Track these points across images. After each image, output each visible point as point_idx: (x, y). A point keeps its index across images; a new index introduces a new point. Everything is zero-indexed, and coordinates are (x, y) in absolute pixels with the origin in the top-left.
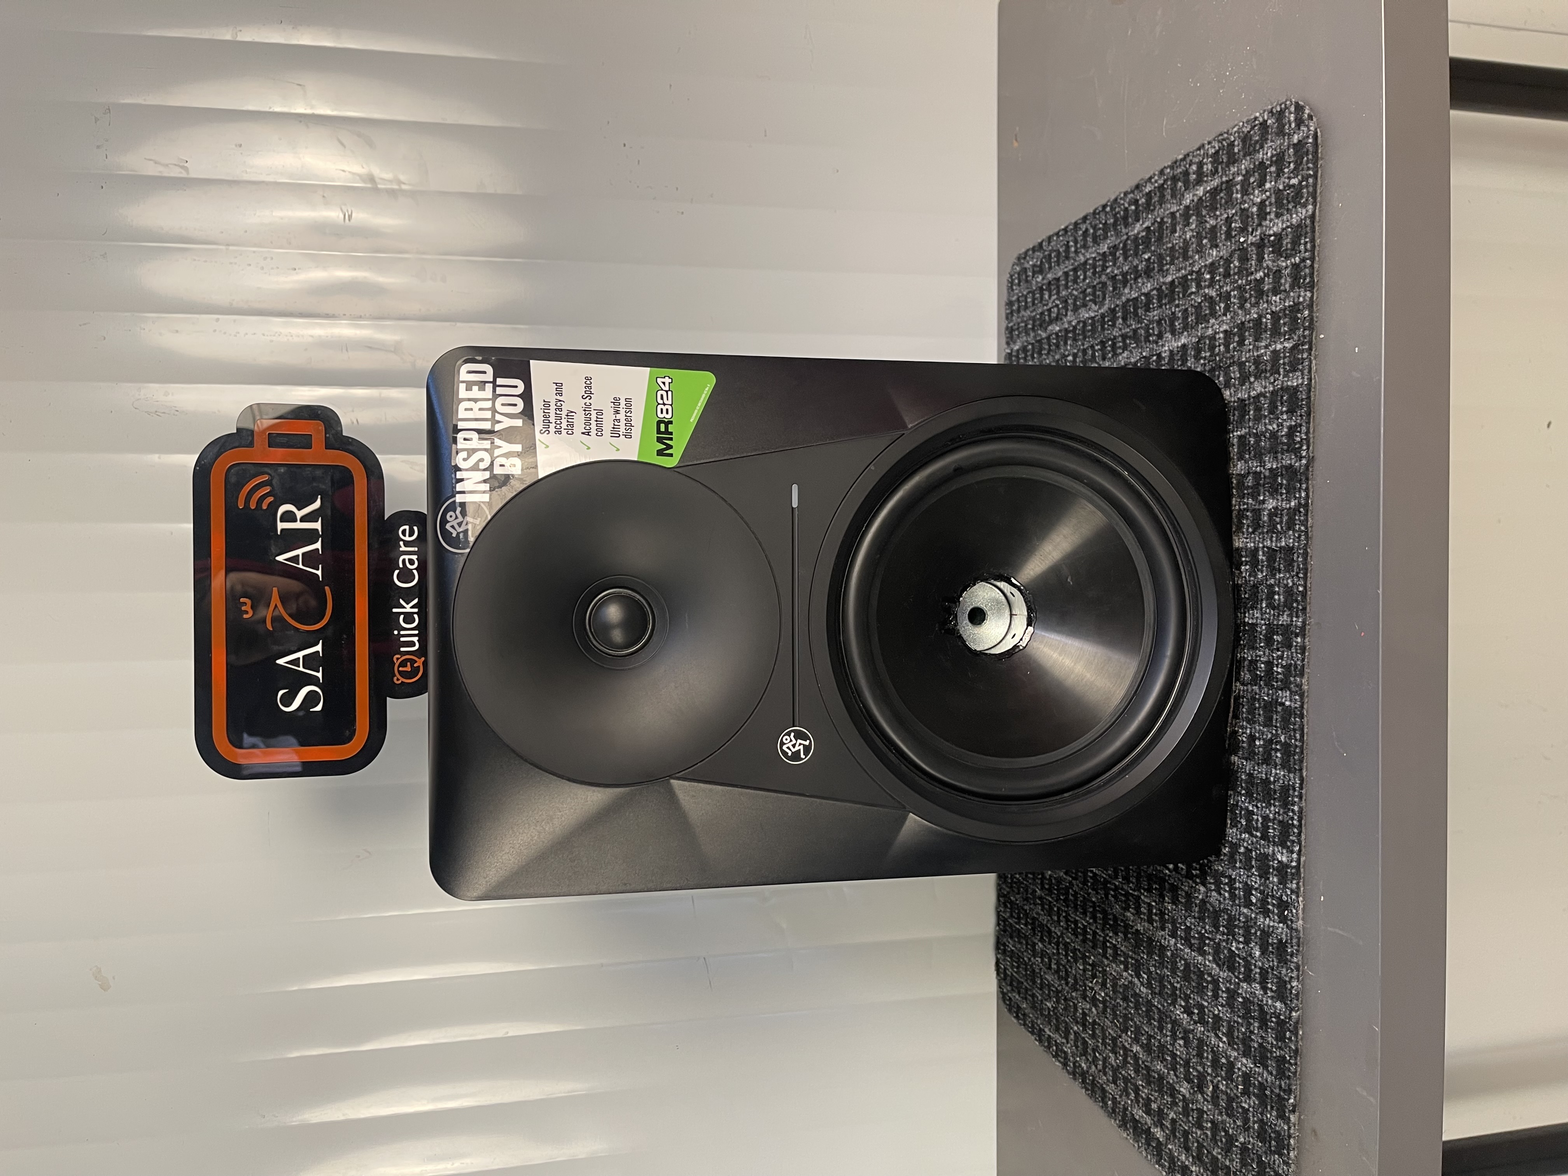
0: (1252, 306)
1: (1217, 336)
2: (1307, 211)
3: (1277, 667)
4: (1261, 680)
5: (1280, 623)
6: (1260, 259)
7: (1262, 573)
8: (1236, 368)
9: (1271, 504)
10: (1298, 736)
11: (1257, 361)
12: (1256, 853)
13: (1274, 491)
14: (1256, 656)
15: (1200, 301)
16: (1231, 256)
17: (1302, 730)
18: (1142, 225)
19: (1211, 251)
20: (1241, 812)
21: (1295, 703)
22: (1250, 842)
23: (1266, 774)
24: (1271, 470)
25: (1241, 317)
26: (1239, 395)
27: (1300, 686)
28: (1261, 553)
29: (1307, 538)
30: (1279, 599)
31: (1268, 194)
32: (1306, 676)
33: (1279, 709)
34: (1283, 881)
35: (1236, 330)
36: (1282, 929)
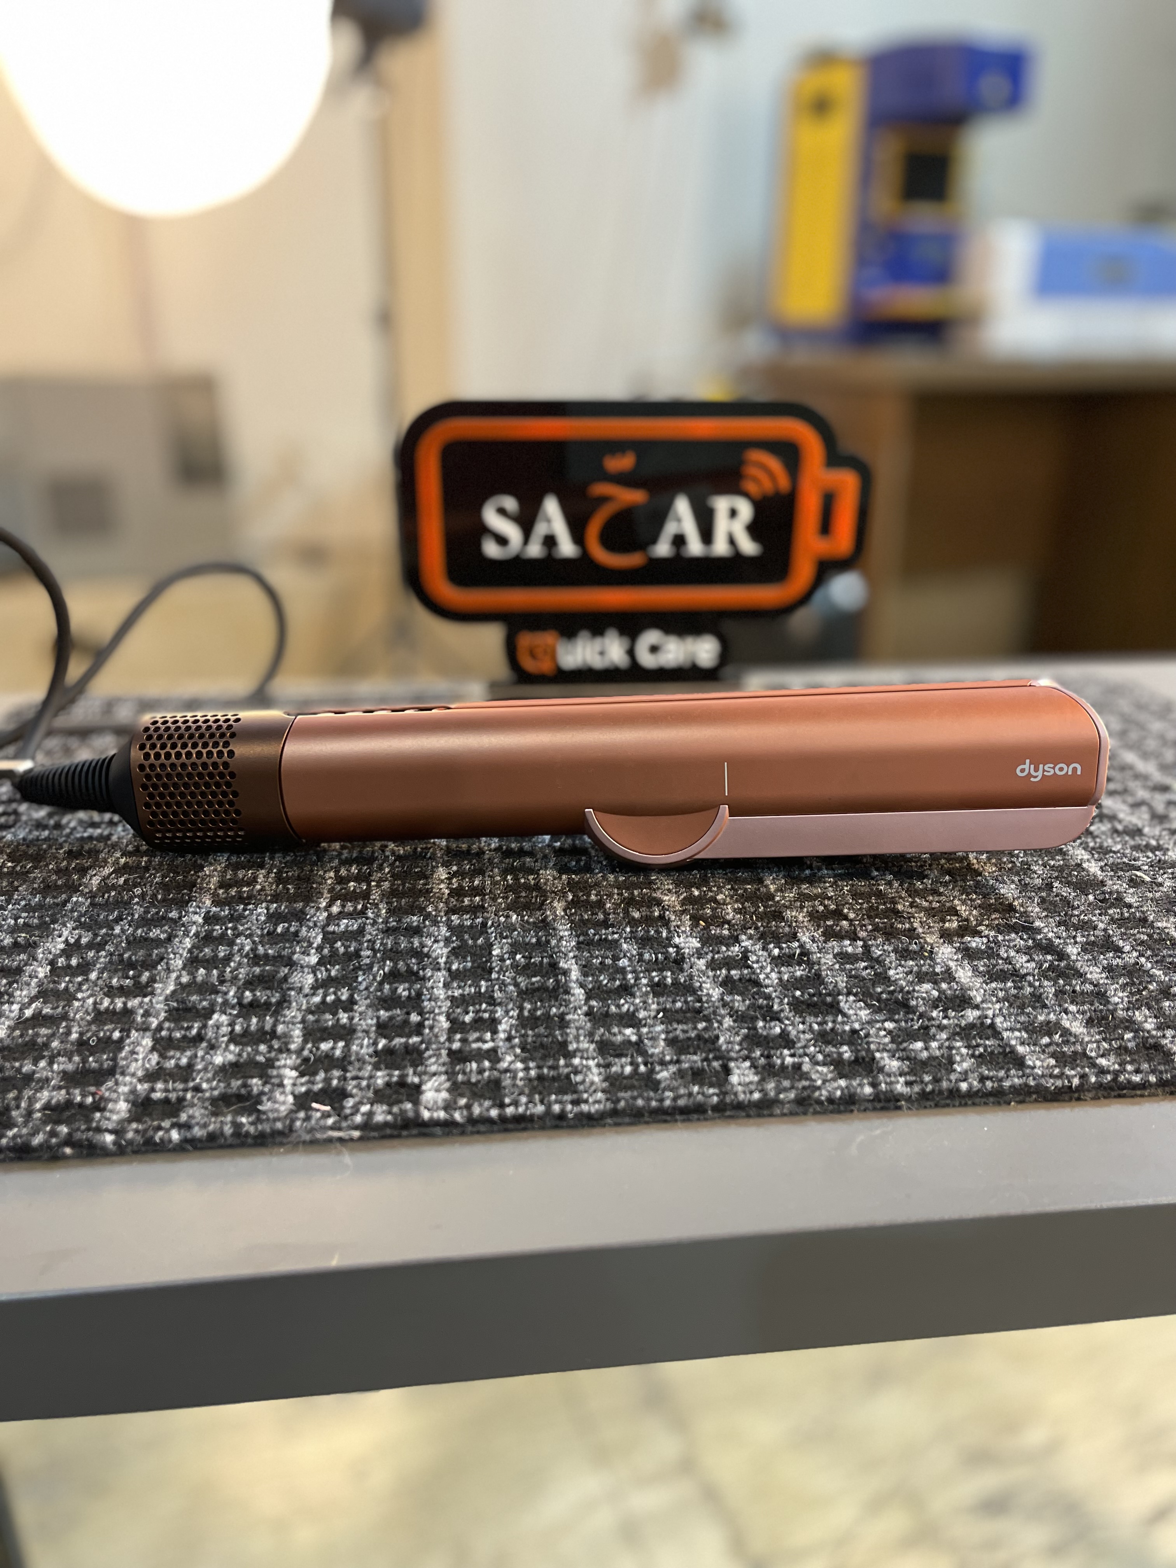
36: (284, 1103)
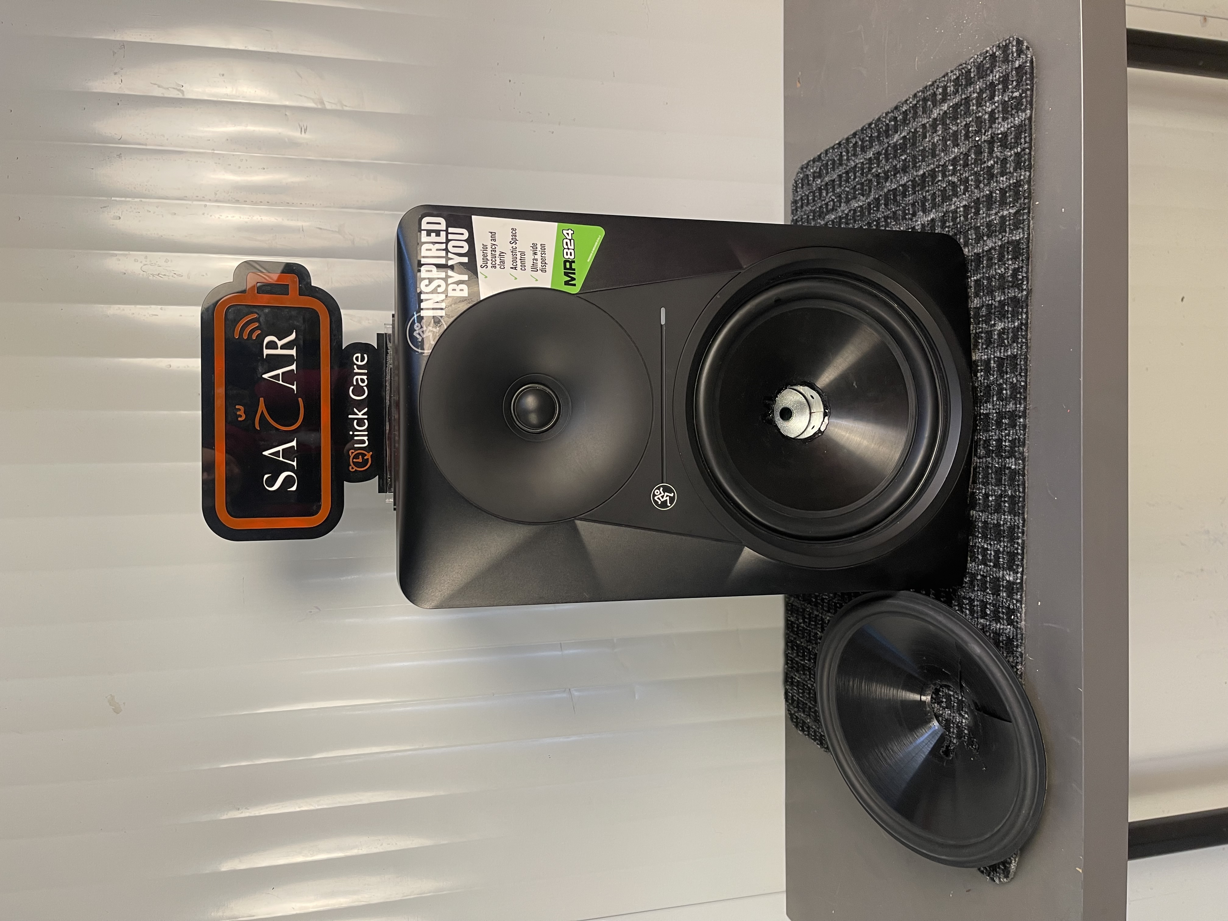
0: (985, 185)
1: (958, 210)
2: (1026, 114)
3: (1005, 442)
4: (993, 453)
5: (1008, 410)
6: (991, 151)
7: (993, 376)
8: (973, 231)
9: (1000, 326)
10: (1021, 490)
11: (989, 225)
12: (990, 578)
13: (1002, 316)
14: (990, 436)
15: (945, 186)
16: (969, 151)
17: (1024, 484)
18: (900, 135)
19: (953, 149)
20: (978, 550)
21: (1019, 466)
22: (985, 571)
23: (997, 520)
24: (1000, 302)
25: (977, 194)
26: (976, 251)
27: (1022, 453)
28: (992, 362)
29: (1027, 347)
30: (1007, 393)
31: (996, 104)
32: (1026, 446)
33: (1007, 471)
34: (1010, 595)
35: (973, 204)
36: (1010, 629)
